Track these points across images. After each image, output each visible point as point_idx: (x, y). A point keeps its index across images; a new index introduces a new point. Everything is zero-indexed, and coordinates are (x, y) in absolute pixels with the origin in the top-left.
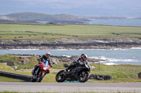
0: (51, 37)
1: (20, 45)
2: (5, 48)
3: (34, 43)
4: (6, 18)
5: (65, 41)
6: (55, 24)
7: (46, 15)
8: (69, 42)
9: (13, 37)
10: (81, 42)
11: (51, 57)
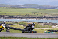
0: (41, 14)
1: (28, 18)
2: (22, 19)
3: (34, 17)
4: (22, 6)
5: (47, 16)
7: (39, 5)
9: (25, 14)
10: (53, 16)
11: (41, 22)
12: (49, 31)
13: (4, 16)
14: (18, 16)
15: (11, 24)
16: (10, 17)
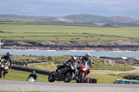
0: (107, 38)
1: (77, 47)
2: (62, 49)
3: (90, 44)
4: (63, 20)
5: (121, 43)
6: (111, 26)
7: (103, 17)
8: (125, 43)
9: (70, 39)
10: (137, 44)
11: (107, 58)
12: (126, 77)
13: (19, 43)
14: (53, 44)
15: (36, 62)
16: (34, 44)
